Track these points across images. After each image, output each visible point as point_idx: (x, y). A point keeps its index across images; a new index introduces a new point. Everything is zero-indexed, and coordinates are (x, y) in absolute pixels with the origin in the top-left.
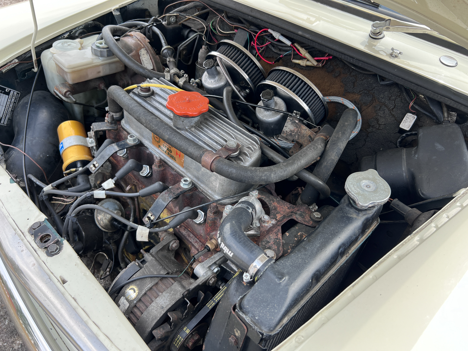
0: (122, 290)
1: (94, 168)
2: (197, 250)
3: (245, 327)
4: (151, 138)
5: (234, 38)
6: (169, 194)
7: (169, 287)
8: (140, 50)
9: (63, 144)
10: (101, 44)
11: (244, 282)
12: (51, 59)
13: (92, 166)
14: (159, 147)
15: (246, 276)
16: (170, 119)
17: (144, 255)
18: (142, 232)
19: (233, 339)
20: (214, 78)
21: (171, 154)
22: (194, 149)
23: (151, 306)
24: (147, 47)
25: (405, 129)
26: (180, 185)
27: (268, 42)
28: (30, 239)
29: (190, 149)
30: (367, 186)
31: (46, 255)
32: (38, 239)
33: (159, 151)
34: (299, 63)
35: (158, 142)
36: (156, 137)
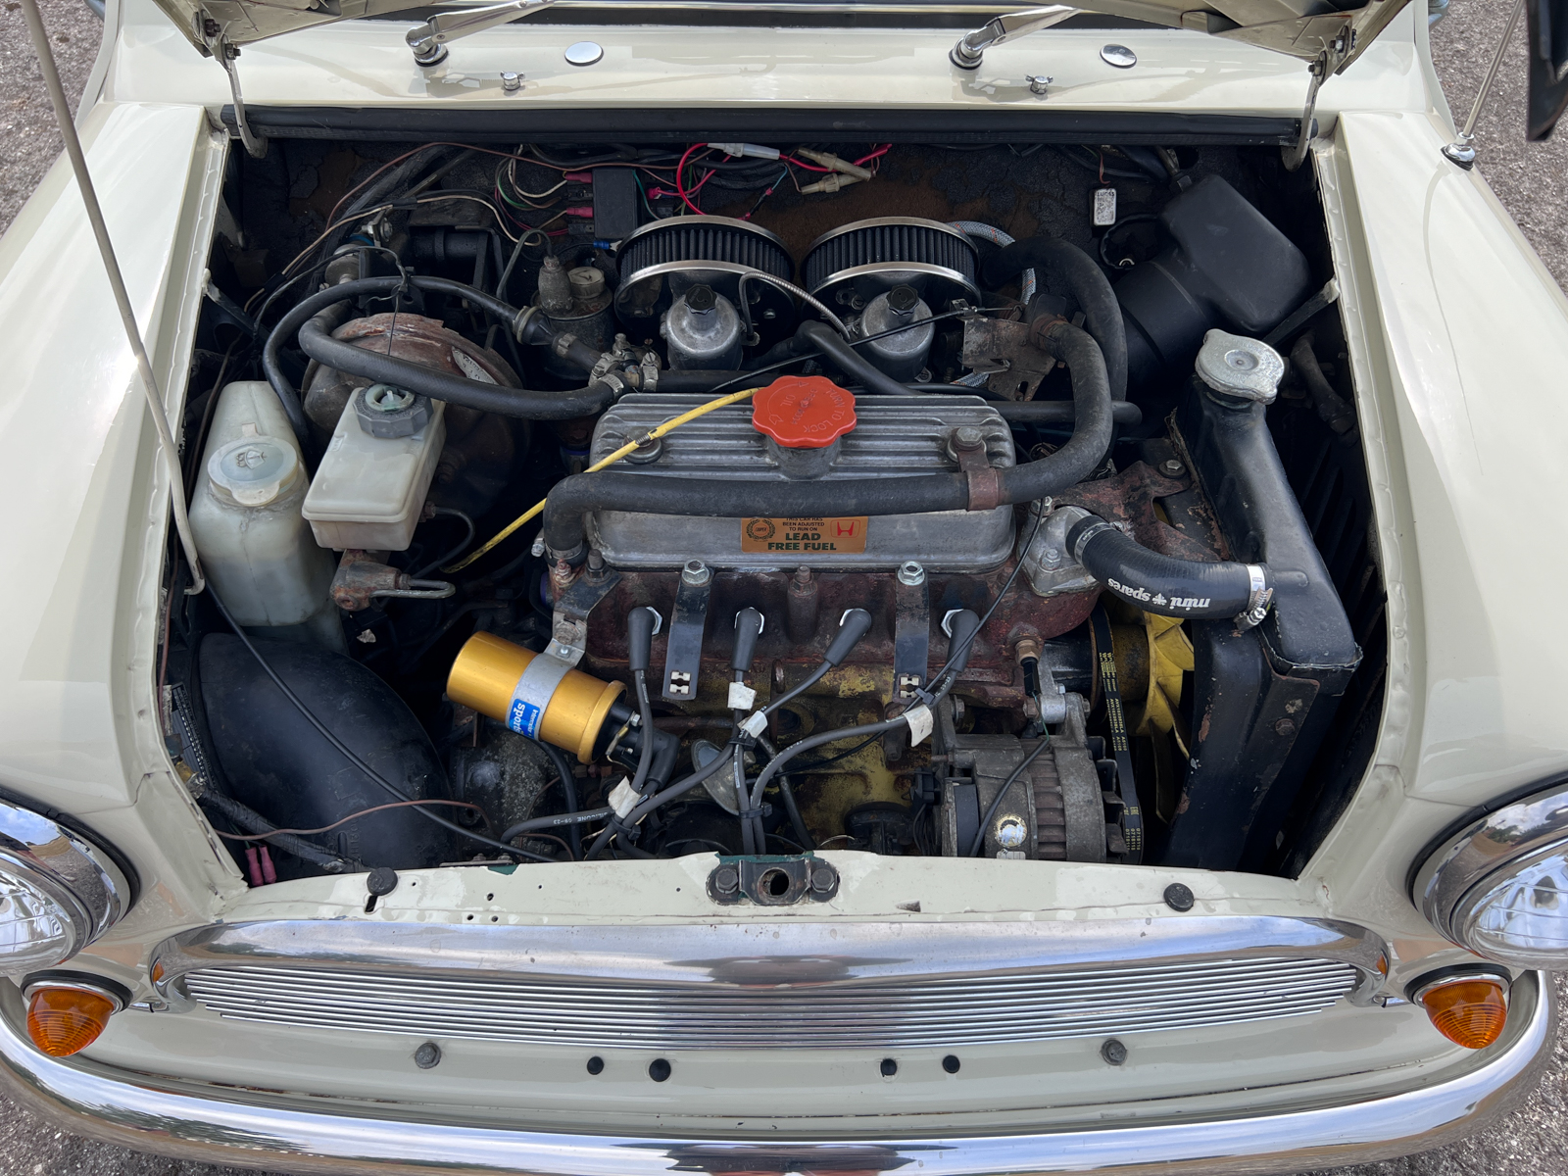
0: (987, 843)
1: (685, 689)
2: (999, 684)
3: (1314, 682)
4: (735, 542)
5: (592, 200)
6: (913, 615)
7: (1056, 770)
8: (452, 358)
9: (523, 703)
10: (383, 400)
11: (1235, 634)
12: (247, 525)
13: (674, 688)
14: (770, 546)
15: (1260, 614)
16: (769, 468)
17: (950, 760)
18: (920, 722)
19: (1285, 726)
20: (713, 326)
21: (816, 542)
22: (937, 488)
23: (1068, 819)
24: (456, 340)
25: (1108, 223)
26: (905, 586)
27: (708, 172)
28: (747, 908)
29: (930, 494)
30: (1237, 362)
31: (820, 904)
32: (764, 895)
33: (771, 556)
34: (822, 190)
35: (765, 537)
36: (759, 530)
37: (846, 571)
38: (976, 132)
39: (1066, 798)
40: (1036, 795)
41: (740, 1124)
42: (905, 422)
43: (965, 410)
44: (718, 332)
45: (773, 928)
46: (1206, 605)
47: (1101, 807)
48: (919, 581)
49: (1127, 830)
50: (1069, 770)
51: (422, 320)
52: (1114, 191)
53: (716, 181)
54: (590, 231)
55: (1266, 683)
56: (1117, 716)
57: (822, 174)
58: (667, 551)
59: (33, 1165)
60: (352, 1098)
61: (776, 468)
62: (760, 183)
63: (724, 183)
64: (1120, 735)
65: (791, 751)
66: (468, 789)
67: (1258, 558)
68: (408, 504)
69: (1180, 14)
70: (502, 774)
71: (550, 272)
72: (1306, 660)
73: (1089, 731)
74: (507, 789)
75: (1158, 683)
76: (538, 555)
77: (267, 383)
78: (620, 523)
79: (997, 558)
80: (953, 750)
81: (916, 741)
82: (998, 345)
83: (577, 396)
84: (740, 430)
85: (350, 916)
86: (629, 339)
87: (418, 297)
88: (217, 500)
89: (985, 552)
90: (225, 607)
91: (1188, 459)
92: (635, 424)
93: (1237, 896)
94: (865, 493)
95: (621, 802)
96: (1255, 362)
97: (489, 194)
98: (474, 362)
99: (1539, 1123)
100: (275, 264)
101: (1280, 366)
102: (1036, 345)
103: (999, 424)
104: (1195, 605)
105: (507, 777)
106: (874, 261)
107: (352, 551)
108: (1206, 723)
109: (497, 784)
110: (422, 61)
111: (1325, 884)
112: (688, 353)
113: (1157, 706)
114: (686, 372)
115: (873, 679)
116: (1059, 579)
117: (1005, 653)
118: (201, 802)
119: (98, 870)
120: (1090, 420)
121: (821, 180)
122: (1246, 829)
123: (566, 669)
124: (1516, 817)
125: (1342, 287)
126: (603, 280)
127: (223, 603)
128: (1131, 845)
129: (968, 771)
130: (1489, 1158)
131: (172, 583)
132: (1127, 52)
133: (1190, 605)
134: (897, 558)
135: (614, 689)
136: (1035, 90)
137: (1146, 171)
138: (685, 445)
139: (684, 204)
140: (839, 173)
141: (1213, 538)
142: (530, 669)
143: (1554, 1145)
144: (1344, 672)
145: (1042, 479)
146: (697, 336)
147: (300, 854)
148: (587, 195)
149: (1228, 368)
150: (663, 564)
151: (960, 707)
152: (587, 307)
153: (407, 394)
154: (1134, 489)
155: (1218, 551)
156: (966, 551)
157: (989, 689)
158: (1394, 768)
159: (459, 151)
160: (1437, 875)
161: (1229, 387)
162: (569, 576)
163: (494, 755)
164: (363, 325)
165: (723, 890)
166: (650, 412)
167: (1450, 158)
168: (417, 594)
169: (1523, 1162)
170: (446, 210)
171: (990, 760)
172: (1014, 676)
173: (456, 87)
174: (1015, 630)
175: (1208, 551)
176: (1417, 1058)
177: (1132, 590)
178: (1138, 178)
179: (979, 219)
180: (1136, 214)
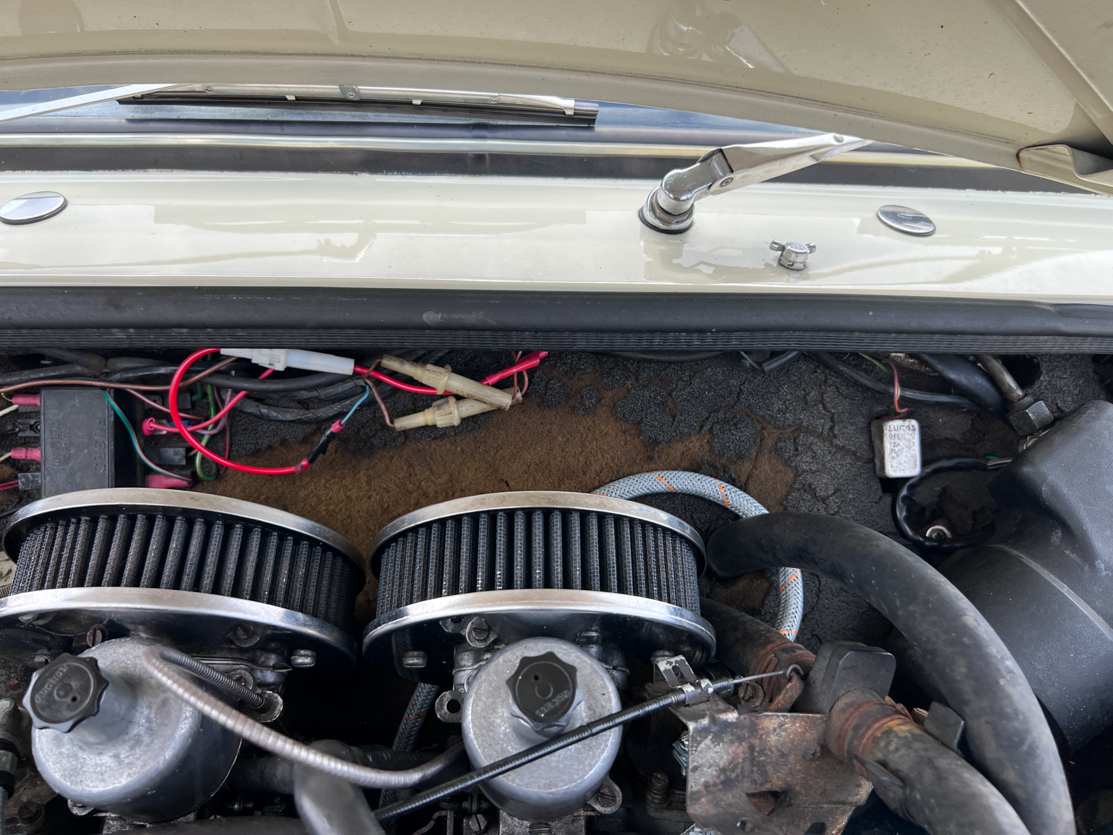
5: (40, 437)
25: (907, 474)
27: (232, 394)
34: (430, 424)
38: (689, 331)
52: (914, 423)
53: (251, 408)
62: (325, 412)
63: (264, 411)
82: (761, 765)
121: (429, 406)
136: (787, 262)
137: (965, 393)
178: (953, 403)
179: (696, 468)
180: (950, 457)
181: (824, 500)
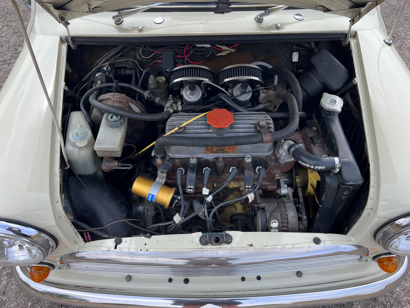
0: (268, 227)
1: (192, 190)
2: (271, 185)
3: (352, 187)
4: (203, 152)
5: (162, 58)
6: (249, 170)
7: (285, 208)
8: (129, 104)
9: (151, 194)
10: (113, 118)
11: (331, 175)
12: (80, 151)
13: (189, 190)
14: (212, 152)
15: (338, 170)
16: (211, 133)
17: (259, 206)
18: (251, 197)
19: (344, 197)
20: (195, 94)
21: (224, 151)
22: (255, 138)
23: (289, 221)
24: (129, 99)
25: (296, 61)
26: (247, 162)
27: (192, 51)
28: (209, 247)
29: (253, 140)
30: (331, 102)
31: (228, 245)
32: (214, 243)
33: (212, 155)
34: (222, 55)
35: (210, 150)
36: (209, 148)
37: (231, 158)
38: (262, 40)
39: (288, 215)
40: (281, 215)
41: (207, 294)
42: (246, 120)
43: (261, 116)
44: (196, 95)
45: (217, 251)
46: (324, 168)
47: (297, 217)
48: (250, 161)
49: (303, 222)
50: (289, 208)
51: (120, 95)
52: (298, 53)
53: (194, 53)
54: (161, 66)
55: (339, 187)
56: (300, 193)
57: (221, 51)
58: (185, 154)
59: (28, 303)
60: (110, 289)
61: (213, 133)
62: (205, 53)
63: (196, 53)
64: (301, 198)
65: (219, 206)
66: (136, 213)
67: (337, 155)
68: (121, 146)
69: (315, 6)
70: (145, 209)
71: (152, 79)
72: (349, 182)
73: (294, 197)
74: (146, 212)
75: (310, 184)
76: (153, 156)
77: (81, 112)
78: (174, 148)
79: (270, 154)
80: (259, 203)
81: (250, 201)
82: (269, 97)
83: (162, 115)
84: (204, 123)
85: (111, 250)
86: (173, 96)
87: (119, 88)
88: (72, 145)
89: (266, 152)
90: (75, 172)
91: (318, 126)
92: (177, 122)
93: (332, 240)
94: (237, 140)
95: (177, 220)
96: (336, 102)
97: (135, 58)
98: (134, 105)
99: (404, 285)
100: (80, 78)
101: (342, 103)
102: (278, 96)
103: (270, 120)
104: (321, 168)
105: (146, 209)
106: (236, 76)
107: (107, 157)
108: (324, 197)
109: (143, 211)
110: (116, 23)
111: (353, 236)
112: (189, 101)
113: (310, 189)
114: (188, 106)
115: (238, 184)
116: (286, 159)
117: (272, 177)
118: (72, 223)
119: (48, 241)
120: (293, 119)
121: (221, 52)
122: (333, 221)
123: (161, 185)
124: (402, 221)
125: (358, 80)
126: (165, 80)
127: (74, 171)
128: (304, 226)
129: (263, 209)
130: (391, 294)
131: (62, 167)
132: (301, 15)
133: (320, 168)
134: (244, 154)
135: (174, 190)
136: (277, 28)
137: (306, 47)
138: (190, 127)
139: (186, 59)
140: (226, 50)
141: (325, 148)
142: (152, 186)
143: (408, 290)
144: (359, 185)
145: (282, 135)
146: (191, 97)
147: (97, 234)
148: (160, 57)
149: (329, 104)
150: (185, 157)
151: (261, 192)
152: (161, 87)
153: (119, 116)
154: (305, 135)
155: (326, 152)
156: (262, 152)
157: (268, 186)
158: (371, 209)
159: (126, 47)
160: (382, 234)
161: (329, 109)
162: (161, 161)
163: (142, 204)
164: (105, 96)
165: (203, 242)
166: (180, 119)
167: (386, 43)
168: (124, 168)
169: (400, 294)
170: (124, 62)
171: (269, 206)
172: (274, 183)
173: (125, 30)
174: (274, 171)
175: (324, 152)
176: (375, 274)
177: (305, 164)
178: (304, 49)
179: (263, 61)
180: (303, 58)
181: (282, 66)
